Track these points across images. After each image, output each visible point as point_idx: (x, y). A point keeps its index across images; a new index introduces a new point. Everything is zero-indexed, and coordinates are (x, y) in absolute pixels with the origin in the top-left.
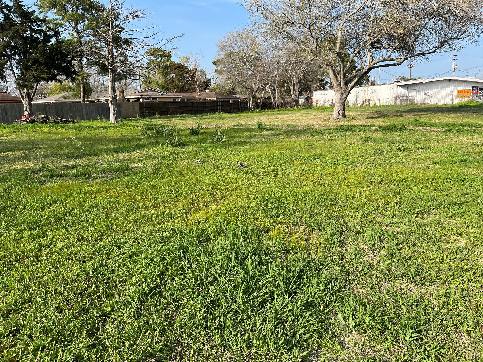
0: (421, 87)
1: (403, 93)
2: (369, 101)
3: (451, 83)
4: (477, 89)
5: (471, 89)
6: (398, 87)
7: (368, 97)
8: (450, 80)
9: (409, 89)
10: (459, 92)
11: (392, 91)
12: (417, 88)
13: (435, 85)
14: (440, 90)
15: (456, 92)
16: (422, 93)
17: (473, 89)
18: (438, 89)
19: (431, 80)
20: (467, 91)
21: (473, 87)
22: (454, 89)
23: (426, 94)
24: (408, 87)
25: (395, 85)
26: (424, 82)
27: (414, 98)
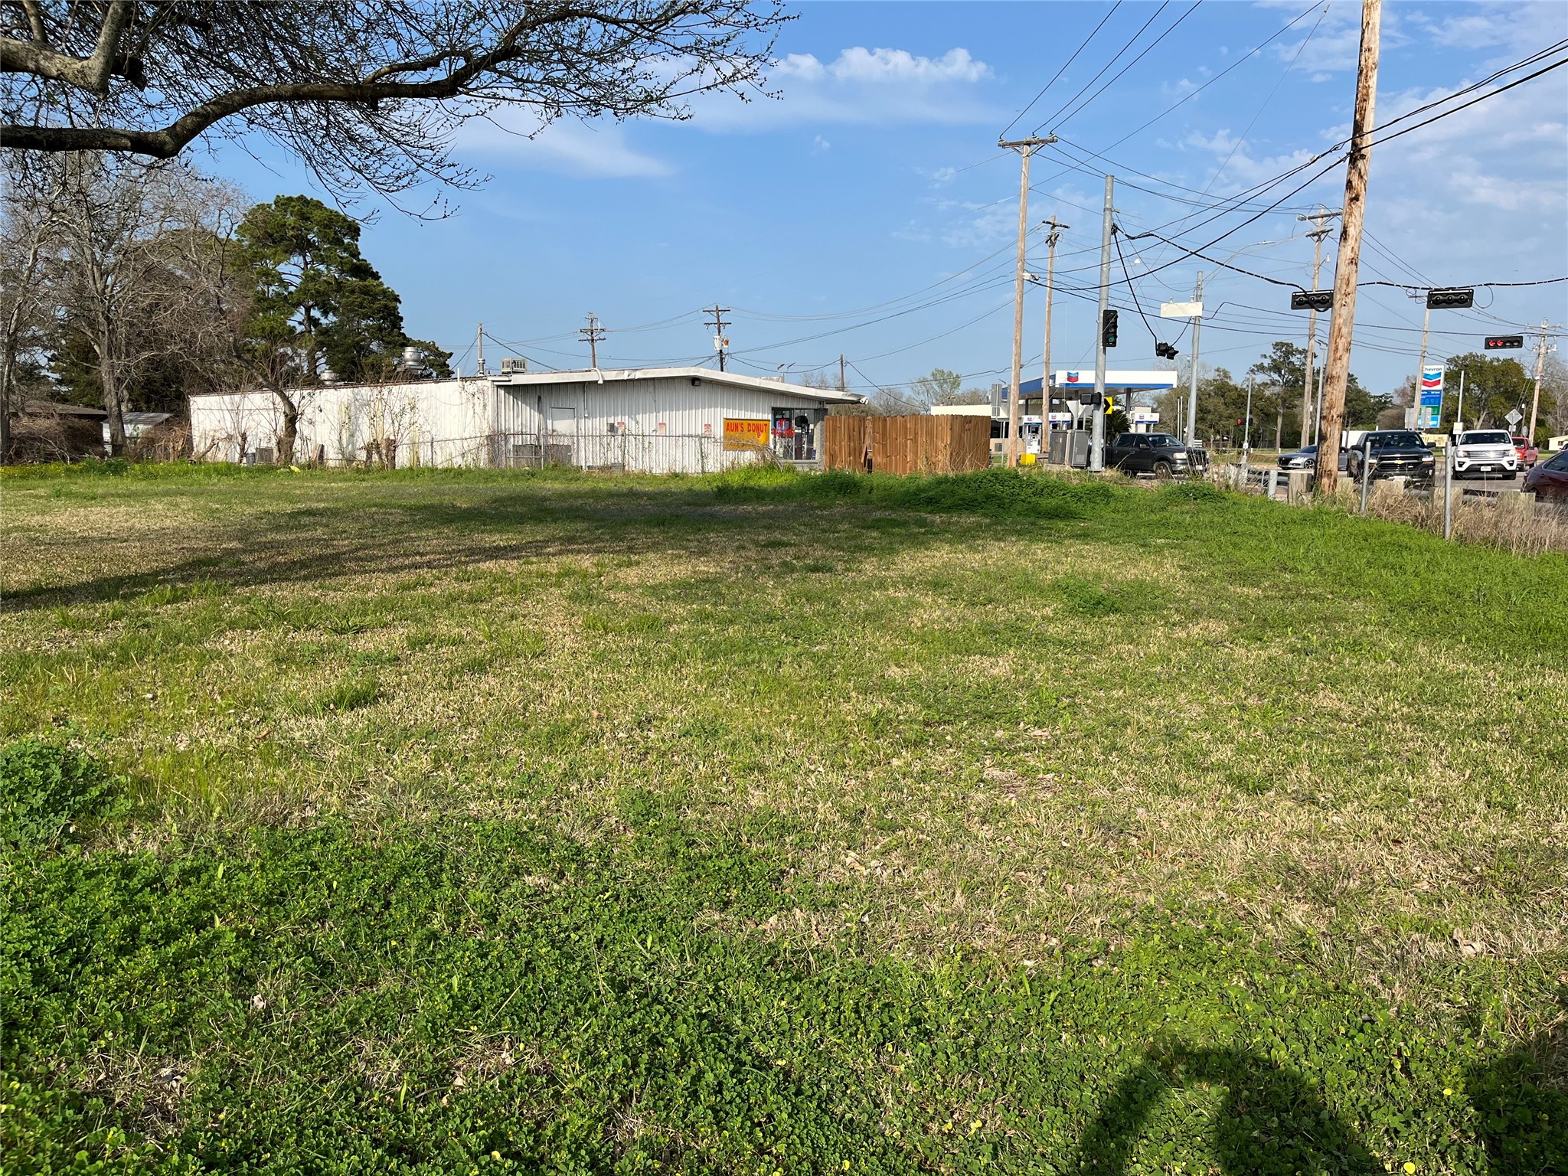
0: (595, 400)
1: (523, 420)
2: (392, 445)
3: (700, 393)
4: (789, 420)
5: (770, 417)
6: (502, 392)
7: (387, 429)
8: (695, 381)
9: (546, 401)
10: (731, 425)
11: (479, 409)
12: (578, 401)
13: (644, 397)
14: (664, 416)
15: (719, 431)
16: (600, 424)
17: (775, 420)
18: (657, 411)
19: (625, 376)
20: (757, 427)
21: (776, 411)
22: (713, 416)
23: (612, 428)
24: (540, 398)
25: (489, 384)
26: (601, 382)
27: (566, 442)
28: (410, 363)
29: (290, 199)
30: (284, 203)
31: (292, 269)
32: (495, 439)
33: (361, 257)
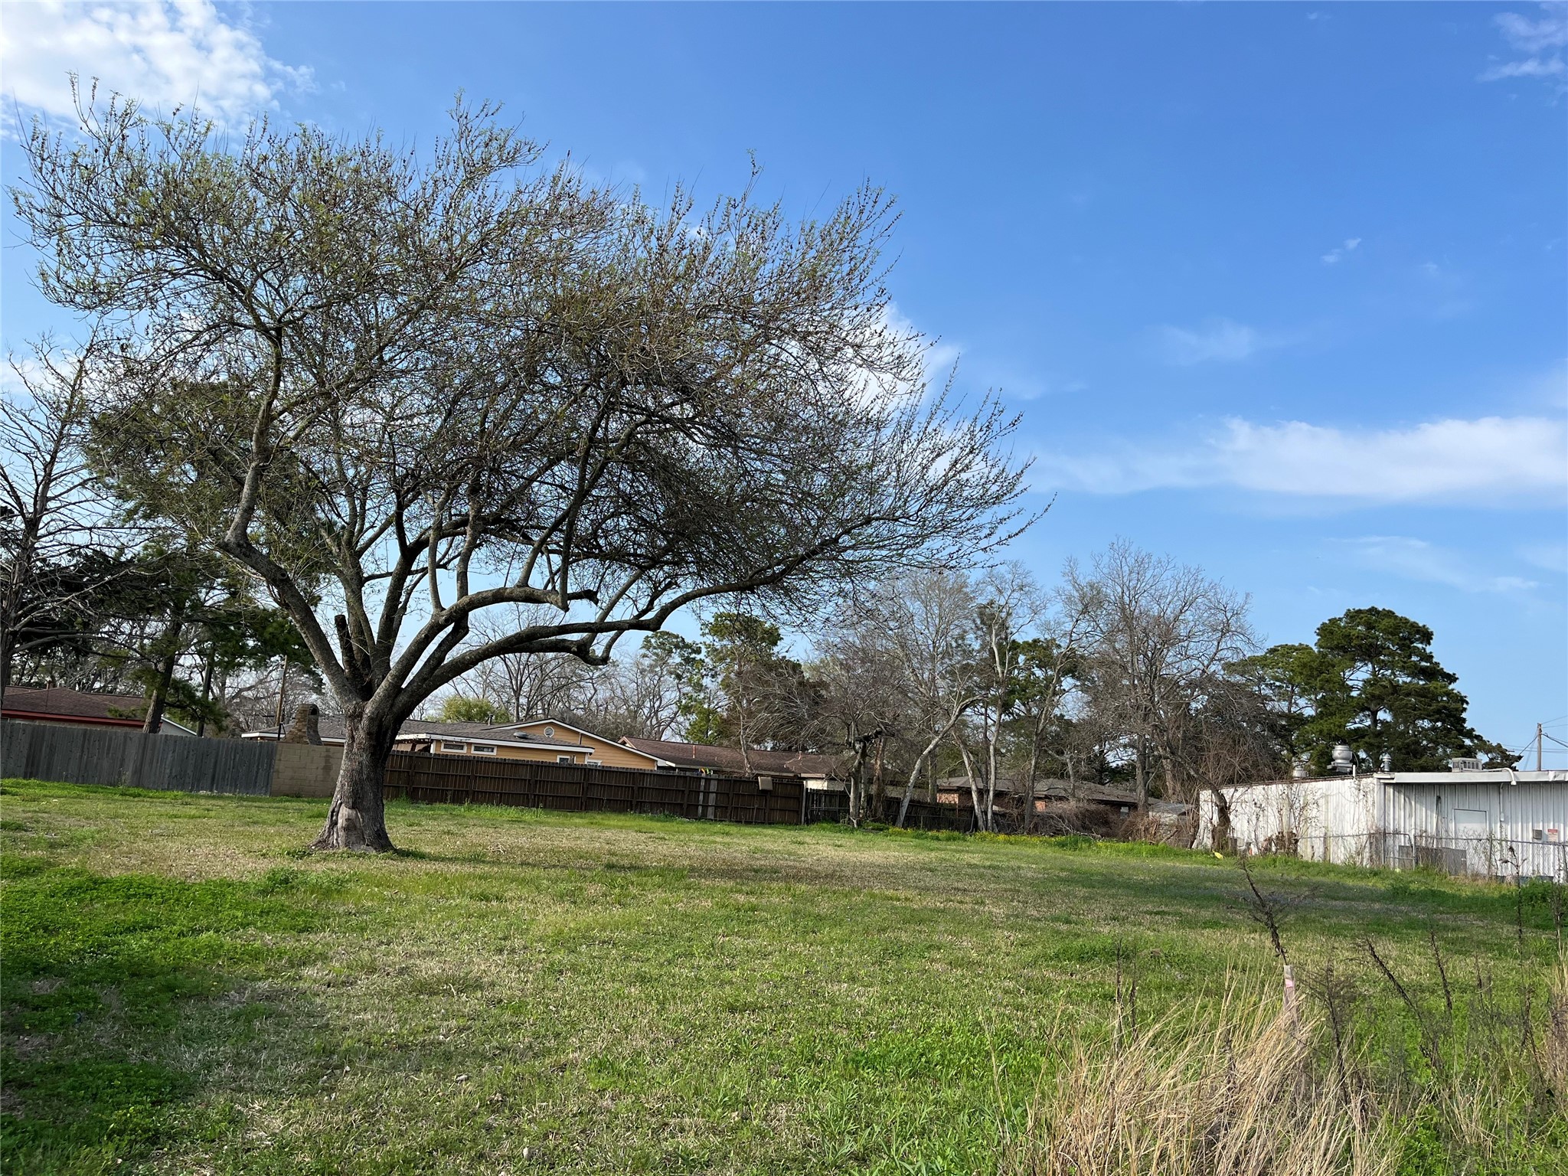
0: (1514, 803)
1: (1417, 819)
2: (1293, 838)
7: (1291, 823)
9: (1446, 802)
11: (1370, 807)
12: (1491, 804)
16: (1523, 831)
19: (1550, 777)
23: (1539, 835)
24: (1439, 798)
25: (1375, 781)
26: (1514, 783)
27: (1461, 845)
28: (1339, 761)
29: (1360, 611)
30: (1354, 616)
31: (1359, 675)
32: (1379, 837)
33: (1434, 660)
